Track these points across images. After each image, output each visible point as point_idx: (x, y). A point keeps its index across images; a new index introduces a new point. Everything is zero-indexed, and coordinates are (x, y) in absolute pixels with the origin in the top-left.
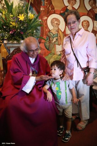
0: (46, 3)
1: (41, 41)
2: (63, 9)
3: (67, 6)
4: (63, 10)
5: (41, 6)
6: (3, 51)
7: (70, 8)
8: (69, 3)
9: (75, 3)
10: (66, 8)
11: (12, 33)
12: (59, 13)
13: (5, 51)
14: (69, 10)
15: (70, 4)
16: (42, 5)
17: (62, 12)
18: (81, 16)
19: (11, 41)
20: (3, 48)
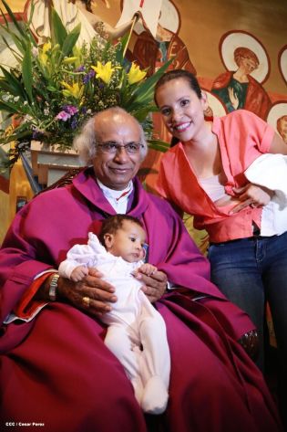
0: (171, 55)
1: (152, 165)
2: (220, 79)
3: (234, 72)
4: (221, 82)
5: (157, 63)
6: (18, 185)
7: (241, 78)
8: (238, 65)
9: (256, 67)
10: (229, 77)
11: (65, 119)
12: (210, 89)
13: (25, 189)
14: (237, 81)
15: (242, 67)
16: (159, 61)
17: (218, 85)
18: (273, 102)
19: (57, 146)
20: (21, 175)
